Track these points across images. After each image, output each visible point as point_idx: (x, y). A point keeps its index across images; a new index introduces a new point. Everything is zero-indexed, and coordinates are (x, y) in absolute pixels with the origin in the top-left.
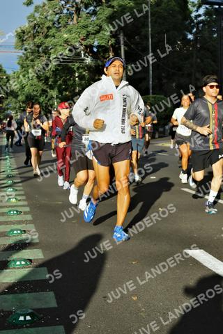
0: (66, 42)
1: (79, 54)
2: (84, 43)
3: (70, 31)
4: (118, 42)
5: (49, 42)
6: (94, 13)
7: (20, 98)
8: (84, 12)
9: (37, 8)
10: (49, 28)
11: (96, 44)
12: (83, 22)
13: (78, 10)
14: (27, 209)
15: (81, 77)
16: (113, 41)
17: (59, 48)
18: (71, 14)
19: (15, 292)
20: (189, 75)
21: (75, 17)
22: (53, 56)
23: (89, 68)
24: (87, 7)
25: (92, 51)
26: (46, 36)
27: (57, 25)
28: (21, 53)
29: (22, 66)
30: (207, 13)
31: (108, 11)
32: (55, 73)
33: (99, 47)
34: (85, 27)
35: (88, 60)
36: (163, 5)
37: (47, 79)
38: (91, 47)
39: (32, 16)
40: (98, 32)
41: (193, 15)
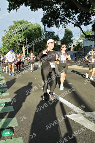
0: (14, 40)
1: (17, 43)
2: (18, 40)
3: (14, 37)
4: (26, 40)
5: (9, 40)
6: (20, 33)
7: (3, 53)
8: (18, 33)
9: (7, 32)
10: (9, 37)
11: (21, 40)
12: (17, 35)
13: (16, 33)
14: (4, 79)
15: (17, 48)
16: (24, 40)
17: (12, 41)
18: (15, 33)
19: (1, 99)
20: (42, 48)
21: (16, 34)
22: (10, 43)
23: (19, 46)
24: (18, 32)
25: (19, 42)
26: (9, 38)
27: (12, 36)
28: (3, 42)
29: (3, 45)
30: (46, 34)
31: (23, 33)
32: (11, 47)
33: (21, 41)
34: (18, 36)
35: (19, 44)
36: (36, 32)
37: (9, 48)
38: (19, 41)
39: (5, 34)
40: (21, 38)
41: (43, 34)
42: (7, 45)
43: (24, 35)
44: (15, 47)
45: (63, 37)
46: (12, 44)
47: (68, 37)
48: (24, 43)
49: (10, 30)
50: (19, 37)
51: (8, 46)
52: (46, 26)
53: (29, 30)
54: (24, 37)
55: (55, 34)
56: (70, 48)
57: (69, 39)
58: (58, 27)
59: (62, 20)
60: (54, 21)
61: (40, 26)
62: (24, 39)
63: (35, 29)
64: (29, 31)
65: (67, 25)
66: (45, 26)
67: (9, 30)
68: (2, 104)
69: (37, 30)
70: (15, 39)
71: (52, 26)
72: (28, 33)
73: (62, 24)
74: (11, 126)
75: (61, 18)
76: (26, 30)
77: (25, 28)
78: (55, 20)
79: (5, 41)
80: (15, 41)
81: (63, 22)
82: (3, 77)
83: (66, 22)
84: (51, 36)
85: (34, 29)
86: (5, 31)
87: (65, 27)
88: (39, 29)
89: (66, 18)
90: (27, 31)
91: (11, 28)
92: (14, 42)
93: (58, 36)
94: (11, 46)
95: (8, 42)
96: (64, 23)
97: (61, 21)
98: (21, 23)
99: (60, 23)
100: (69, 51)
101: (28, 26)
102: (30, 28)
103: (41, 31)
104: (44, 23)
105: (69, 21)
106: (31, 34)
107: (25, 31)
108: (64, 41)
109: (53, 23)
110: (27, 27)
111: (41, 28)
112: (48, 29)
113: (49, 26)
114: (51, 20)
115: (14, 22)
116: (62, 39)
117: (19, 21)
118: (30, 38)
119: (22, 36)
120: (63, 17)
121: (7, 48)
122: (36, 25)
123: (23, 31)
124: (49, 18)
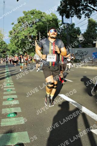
42: (16, 41)
43: (36, 28)
44: (25, 43)
45: (86, 30)
46: (22, 40)
47: (92, 29)
48: (37, 38)
49: (19, 23)
50: (31, 31)
51: (17, 43)
52: (64, 17)
53: (43, 22)
54: (37, 31)
55: (75, 27)
56: (95, 44)
57: (94, 32)
58: (79, 17)
59: (85, 8)
60: (74, 9)
61: (57, 17)
62: (37, 33)
63: (51, 21)
64: (42, 24)
65: (91, 15)
66: (62, 16)
67: (17, 23)
68: (10, 114)
69: (52, 22)
70: (26, 34)
71: (72, 17)
72: (41, 26)
73: (85, 13)
74: (21, 142)
75: (83, 5)
76: (38, 22)
77: (38, 20)
78: (76, 8)
79: (14, 36)
80: (26, 37)
81: (86, 10)
82: (11, 82)
83: (89, 10)
84: (70, 29)
85: (49, 21)
86: (13, 24)
87: (89, 17)
88: (55, 20)
89: (89, 5)
90: (41, 23)
91: (20, 20)
92: (24, 38)
93: (79, 28)
94: (20, 43)
95: (16, 37)
96: (87, 12)
97: (83, 9)
98: (33, 13)
99: (82, 12)
100: (93, 47)
101: (42, 17)
102: (44, 20)
103: (58, 24)
104: (62, 13)
105: (94, 9)
106: (46, 27)
107: (38, 24)
108: (87, 35)
109: (72, 12)
110: (40, 18)
111: (58, 19)
112: (66, 21)
113: (68, 17)
114: (71, 9)
115: (24, 12)
116: (85, 33)
117: (31, 11)
118: (45, 32)
119: (35, 30)
120: (86, 3)
121: (16, 45)
122: (51, 15)
123: (35, 23)
124: (68, 6)
